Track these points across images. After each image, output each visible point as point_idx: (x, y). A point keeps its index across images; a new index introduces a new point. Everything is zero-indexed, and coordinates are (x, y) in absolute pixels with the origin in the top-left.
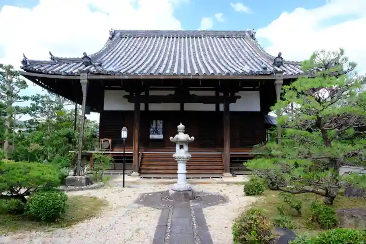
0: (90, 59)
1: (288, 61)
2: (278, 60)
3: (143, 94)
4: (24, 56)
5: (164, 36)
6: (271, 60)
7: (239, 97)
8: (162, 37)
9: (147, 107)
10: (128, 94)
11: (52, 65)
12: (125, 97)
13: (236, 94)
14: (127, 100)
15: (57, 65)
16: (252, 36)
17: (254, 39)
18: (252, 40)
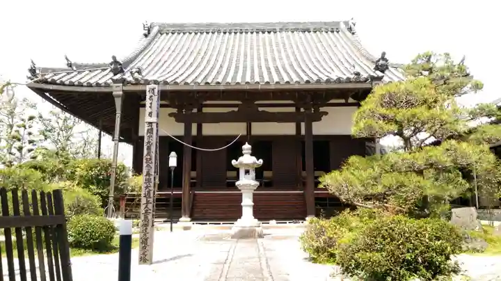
0: (120, 64)
1: (396, 64)
2: (381, 62)
3: (195, 110)
4: (32, 62)
5: (222, 31)
6: (373, 62)
7: (326, 113)
8: (219, 32)
9: (200, 129)
10: (175, 111)
11: (68, 74)
12: (170, 115)
13: (322, 109)
14: (174, 119)
15: (76, 73)
16: (350, 29)
17: (353, 34)
18: (349, 34)
